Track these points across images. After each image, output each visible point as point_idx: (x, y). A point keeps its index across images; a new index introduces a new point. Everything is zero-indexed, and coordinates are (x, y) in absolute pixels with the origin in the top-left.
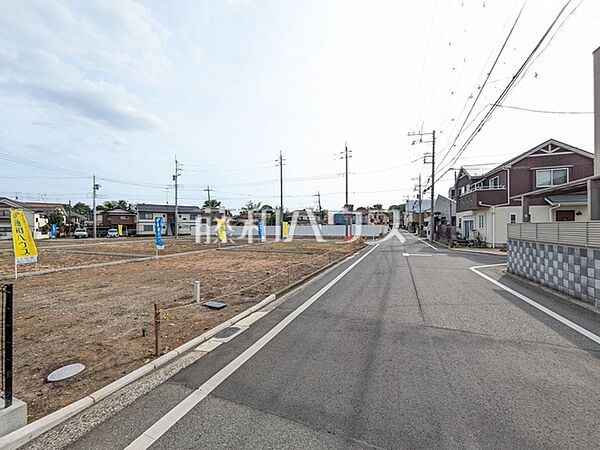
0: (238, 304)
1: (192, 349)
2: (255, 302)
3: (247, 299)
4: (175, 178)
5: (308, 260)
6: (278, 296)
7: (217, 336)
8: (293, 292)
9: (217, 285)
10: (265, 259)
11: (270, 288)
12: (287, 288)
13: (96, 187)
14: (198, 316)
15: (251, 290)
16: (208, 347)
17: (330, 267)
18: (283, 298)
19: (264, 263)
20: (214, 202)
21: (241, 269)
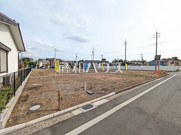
0: (99, 93)
1: (70, 112)
2: (106, 94)
3: (103, 92)
4: (93, 52)
5: (135, 79)
6: (116, 93)
7: (83, 107)
8: (124, 92)
9: (95, 85)
10: (117, 77)
11: (114, 89)
12: (122, 90)
13: (77, 56)
14: (83, 96)
15: (106, 88)
16: (76, 113)
17: (146, 83)
18: (118, 95)
19: (116, 78)
20: (104, 59)
21: (107, 80)
